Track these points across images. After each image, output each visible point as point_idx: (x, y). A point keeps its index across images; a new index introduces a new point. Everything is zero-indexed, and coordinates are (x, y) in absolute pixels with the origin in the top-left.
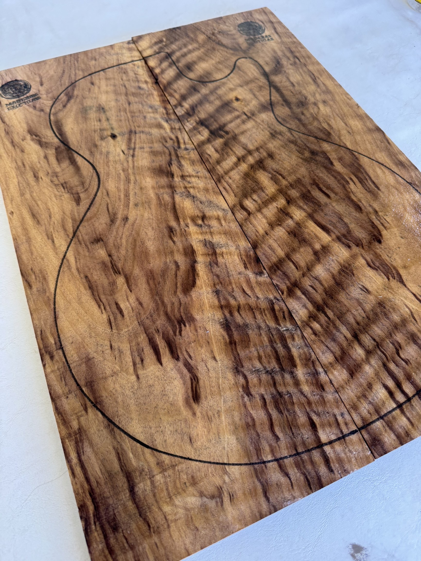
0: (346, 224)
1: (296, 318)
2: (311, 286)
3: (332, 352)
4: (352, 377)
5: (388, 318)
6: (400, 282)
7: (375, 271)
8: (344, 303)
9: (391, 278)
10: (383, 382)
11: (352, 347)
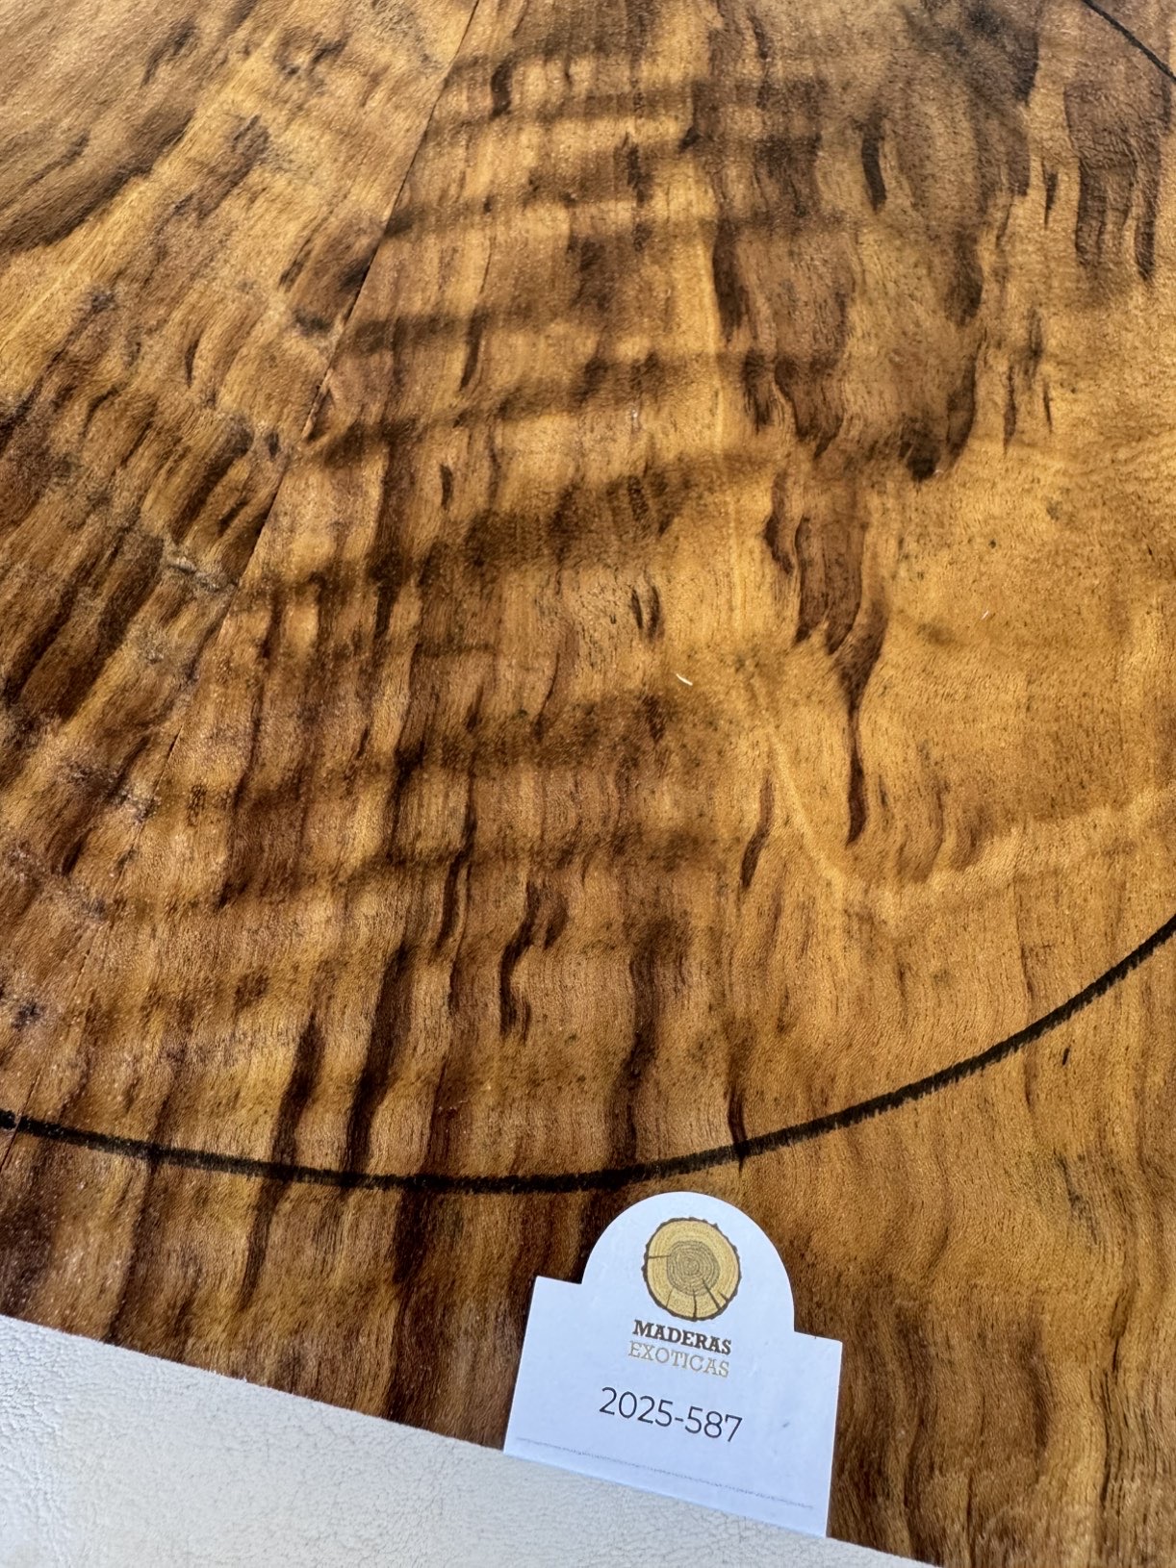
0: (842, 328)
1: (261, 550)
2: (447, 475)
3: (253, 756)
4: (223, 900)
5: (624, 782)
6: (844, 676)
7: (771, 570)
8: (501, 610)
9: (817, 638)
10: (320, 1015)
11: (349, 792)
